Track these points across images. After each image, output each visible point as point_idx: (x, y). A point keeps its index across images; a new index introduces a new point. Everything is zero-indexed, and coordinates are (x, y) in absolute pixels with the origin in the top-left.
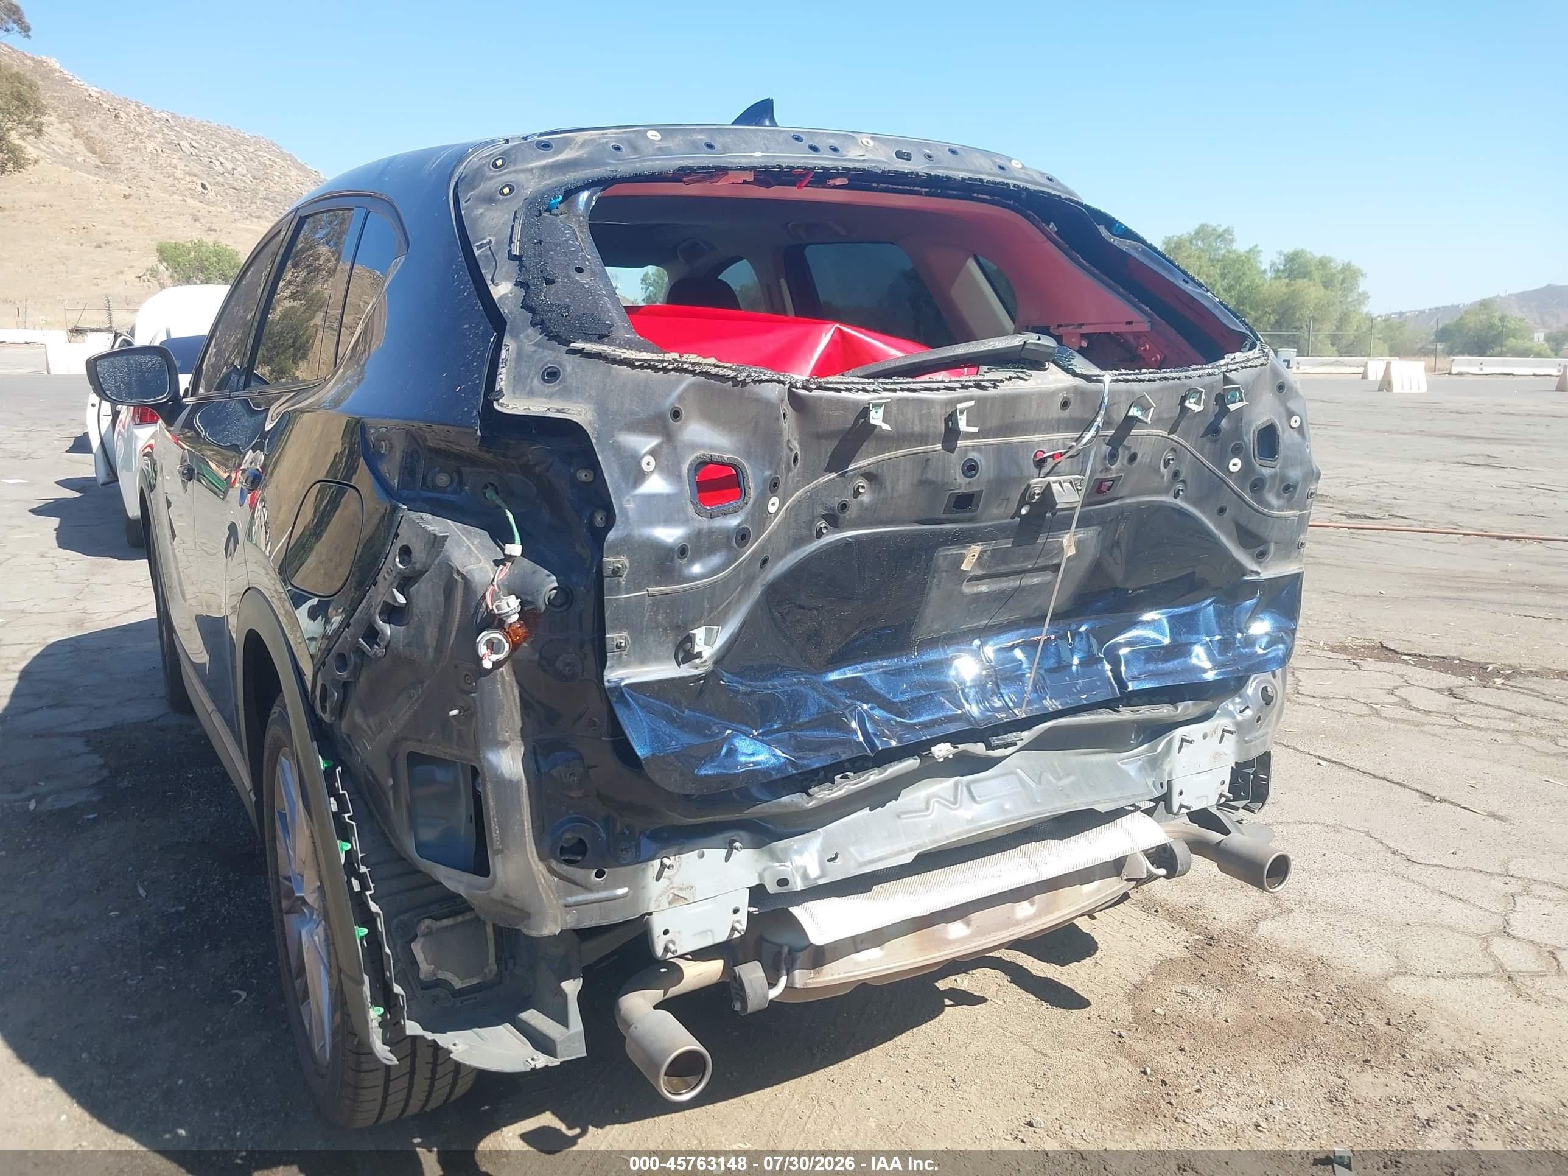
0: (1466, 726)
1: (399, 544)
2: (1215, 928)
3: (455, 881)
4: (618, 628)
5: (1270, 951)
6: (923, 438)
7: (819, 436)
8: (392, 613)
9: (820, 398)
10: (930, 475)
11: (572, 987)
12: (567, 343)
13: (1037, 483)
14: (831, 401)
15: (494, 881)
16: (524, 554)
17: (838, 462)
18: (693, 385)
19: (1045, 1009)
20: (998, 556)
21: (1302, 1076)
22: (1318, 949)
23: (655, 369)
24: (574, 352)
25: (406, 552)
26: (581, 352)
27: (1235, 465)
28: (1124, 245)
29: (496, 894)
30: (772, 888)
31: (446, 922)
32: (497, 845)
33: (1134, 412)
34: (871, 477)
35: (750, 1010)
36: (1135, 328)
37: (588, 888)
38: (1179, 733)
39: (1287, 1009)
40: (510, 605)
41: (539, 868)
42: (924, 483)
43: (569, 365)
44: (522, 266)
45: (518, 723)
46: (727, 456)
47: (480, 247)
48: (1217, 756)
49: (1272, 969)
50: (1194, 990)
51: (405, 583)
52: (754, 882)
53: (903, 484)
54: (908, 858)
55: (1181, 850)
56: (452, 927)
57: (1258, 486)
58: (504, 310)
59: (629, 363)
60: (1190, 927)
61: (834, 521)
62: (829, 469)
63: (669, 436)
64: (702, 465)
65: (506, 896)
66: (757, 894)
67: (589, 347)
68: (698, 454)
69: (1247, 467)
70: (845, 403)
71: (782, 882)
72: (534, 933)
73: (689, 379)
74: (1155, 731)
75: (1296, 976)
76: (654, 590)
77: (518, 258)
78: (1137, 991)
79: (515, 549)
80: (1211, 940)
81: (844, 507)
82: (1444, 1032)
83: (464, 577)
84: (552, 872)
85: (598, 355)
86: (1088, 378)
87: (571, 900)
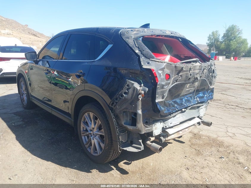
0: (212, 107)
1: (127, 84)
2: (195, 133)
3: (130, 128)
4: (157, 95)
5: (203, 136)
6: (187, 71)
7: (177, 71)
8: (125, 93)
9: (178, 66)
10: (187, 76)
11: (141, 141)
12: (150, 59)
13: (196, 76)
14: (179, 66)
15: (137, 127)
16: (143, 86)
17: (178, 74)
18: (166, 65)
19: (180, 143)
20: (190, 85)
21: (213, 149)
22: (208, 135)
23: (162, 62)
24: (151, 60)
25: (128, 85)
26: (152, 60)
27: (211, 74)
28: (193, 45)
29: (137, 128)
30: (165, 127)
31: (123, 133)
32: (138, 122)
33: (205, 68)
34: (181, 76)
35: (163, 142)
36: (193, 56)
37: (147, 128)
38: (201, 107)
39: (208, 142)
40: (143, 92)
41: (143, 125)
42: (186, 76)
43: (150, 62)
44: (139, 48)
45: (141, 107)
46: (169, 73)
47: (131, 45)
48: (204, 110)
49: (204, 137)
50: (196, 140)
51: (128, 89)
52: (163, 127)
53: (184, 77)
54: (179, 123)
55: (201, 122)
56: (124, 134)
57: (212, 77)
58: (139, 54)
59: (158, 62)
60: (192, 133)
61: (176, 81)
62: (177, 75)
63: (163, 71)
64: (167, 74)
65: (139, 129)
66: (163, 128)
67: (153, 59)
68: (166, 73)
69: (212, 74)
70: (180, 67)
71: (166, 127)
72: (141, 133)
73: (166, 64)
74: (198, 107)
75: (207, 138)
76: (161, 90)
77: (138, 47)
78: (190, 141)
79: (142, 85)
80: (195, 134)
81: (178, 79)
82: (226, 143)
83: (136, 88)
84: (144, 125)
85: (154, 61)
86: (201, 64)
87: (146, 129)
